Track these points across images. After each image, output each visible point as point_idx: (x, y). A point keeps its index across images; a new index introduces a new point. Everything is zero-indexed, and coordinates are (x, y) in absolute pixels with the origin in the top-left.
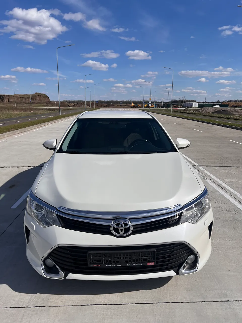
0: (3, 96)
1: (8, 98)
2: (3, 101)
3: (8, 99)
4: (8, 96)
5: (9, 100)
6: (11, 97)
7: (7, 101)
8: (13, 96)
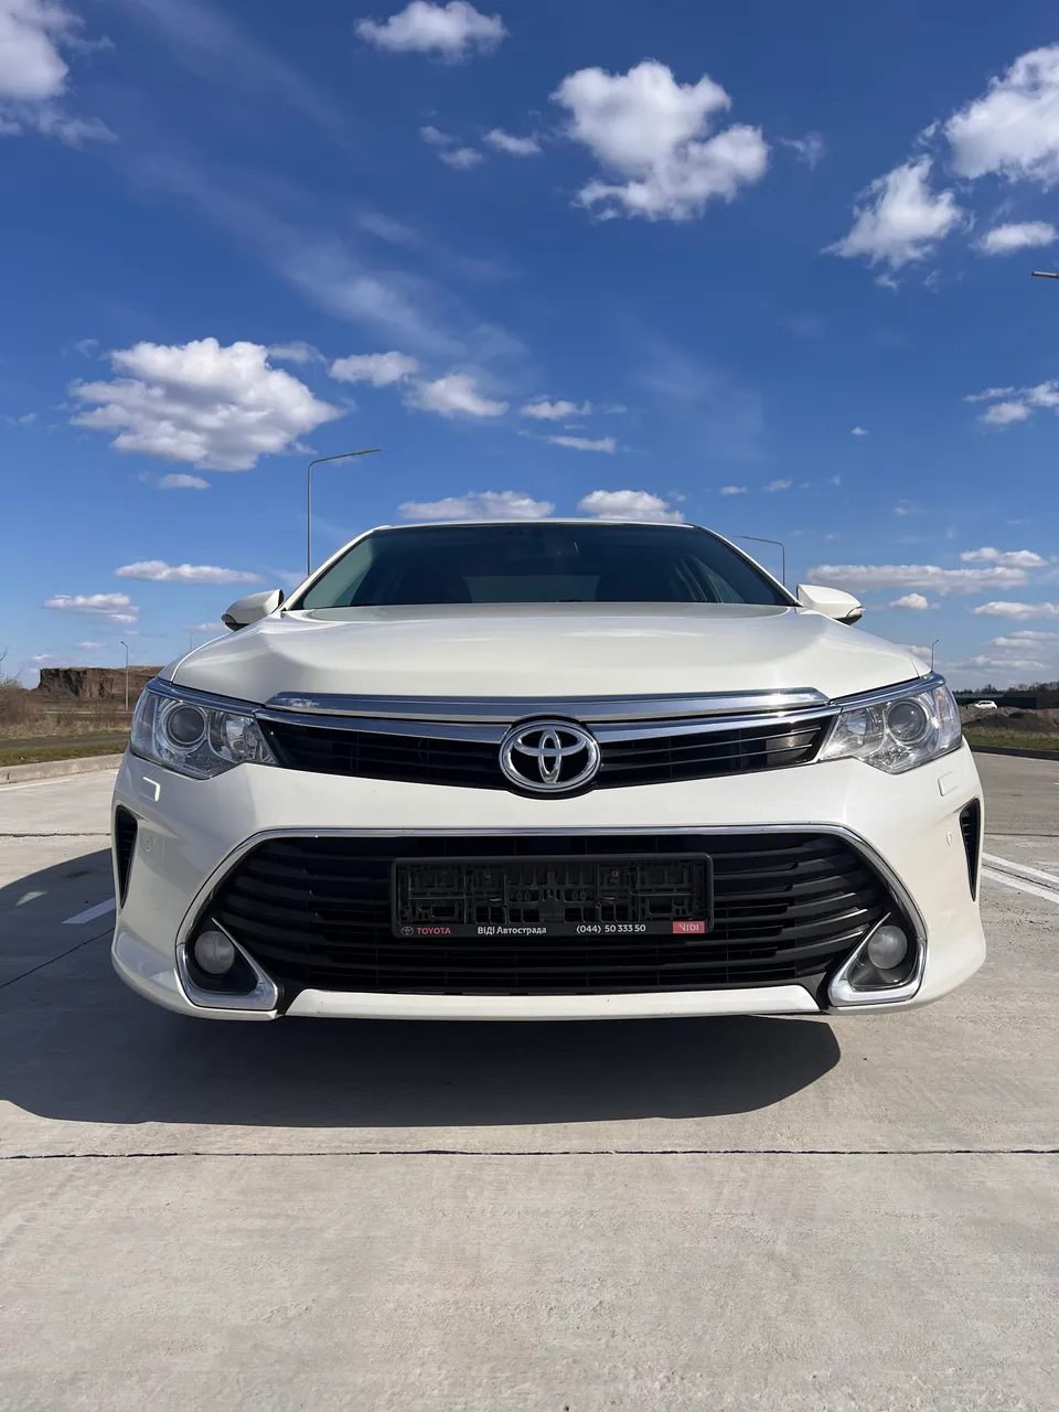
0: (79, 673)
1: (98, 679)
2: (77, 693)
3: (98, 687)
4: (102, 671)
5: (102, 687)
6: (110, 676)
7: (95, 690)
8: (120, 673)
